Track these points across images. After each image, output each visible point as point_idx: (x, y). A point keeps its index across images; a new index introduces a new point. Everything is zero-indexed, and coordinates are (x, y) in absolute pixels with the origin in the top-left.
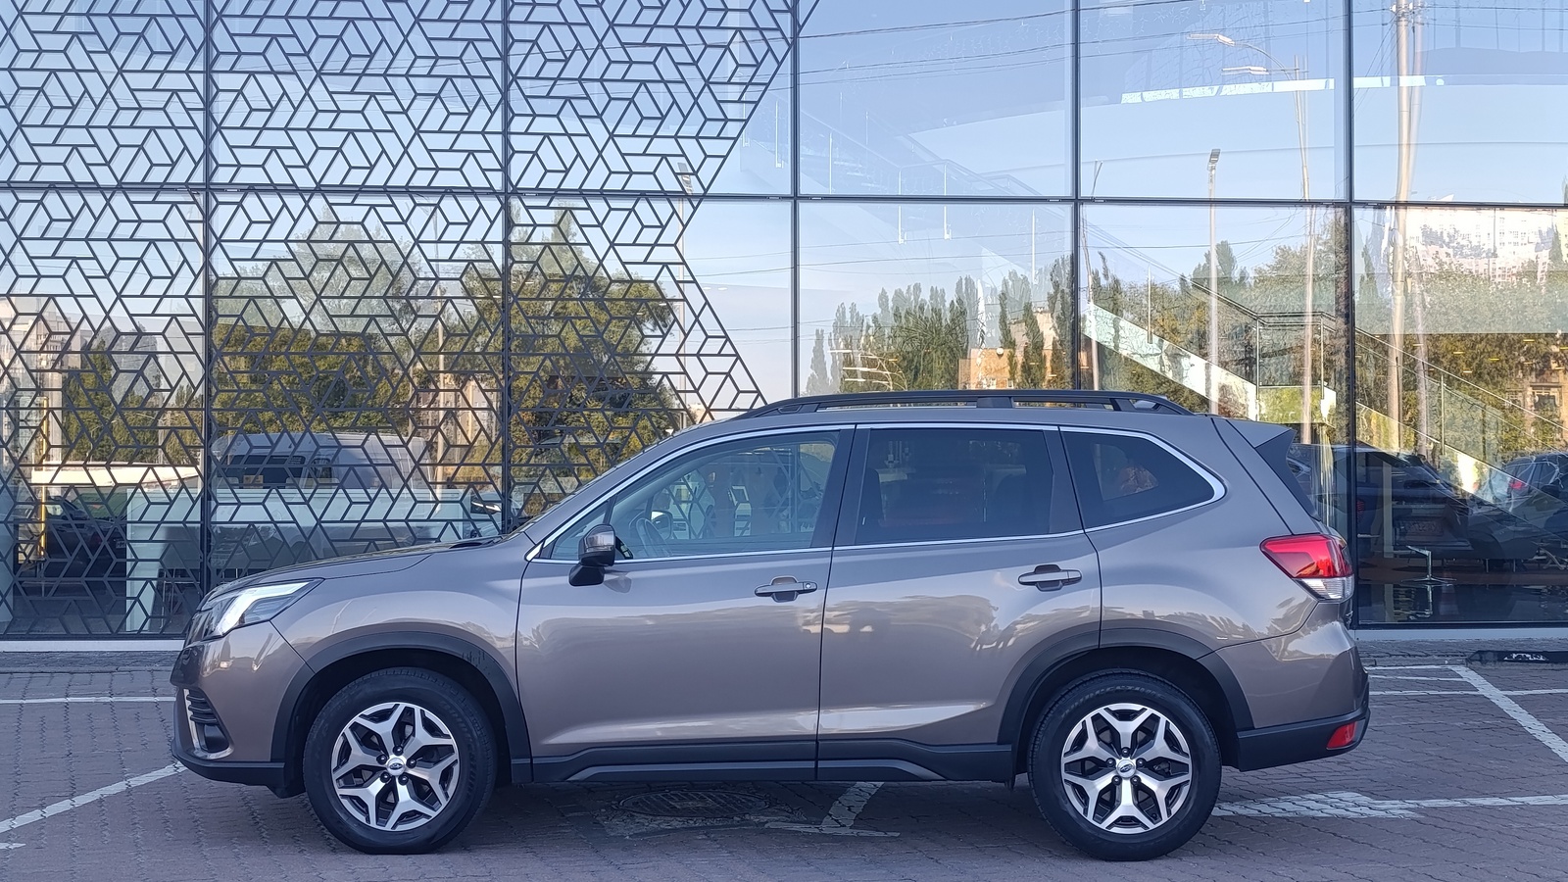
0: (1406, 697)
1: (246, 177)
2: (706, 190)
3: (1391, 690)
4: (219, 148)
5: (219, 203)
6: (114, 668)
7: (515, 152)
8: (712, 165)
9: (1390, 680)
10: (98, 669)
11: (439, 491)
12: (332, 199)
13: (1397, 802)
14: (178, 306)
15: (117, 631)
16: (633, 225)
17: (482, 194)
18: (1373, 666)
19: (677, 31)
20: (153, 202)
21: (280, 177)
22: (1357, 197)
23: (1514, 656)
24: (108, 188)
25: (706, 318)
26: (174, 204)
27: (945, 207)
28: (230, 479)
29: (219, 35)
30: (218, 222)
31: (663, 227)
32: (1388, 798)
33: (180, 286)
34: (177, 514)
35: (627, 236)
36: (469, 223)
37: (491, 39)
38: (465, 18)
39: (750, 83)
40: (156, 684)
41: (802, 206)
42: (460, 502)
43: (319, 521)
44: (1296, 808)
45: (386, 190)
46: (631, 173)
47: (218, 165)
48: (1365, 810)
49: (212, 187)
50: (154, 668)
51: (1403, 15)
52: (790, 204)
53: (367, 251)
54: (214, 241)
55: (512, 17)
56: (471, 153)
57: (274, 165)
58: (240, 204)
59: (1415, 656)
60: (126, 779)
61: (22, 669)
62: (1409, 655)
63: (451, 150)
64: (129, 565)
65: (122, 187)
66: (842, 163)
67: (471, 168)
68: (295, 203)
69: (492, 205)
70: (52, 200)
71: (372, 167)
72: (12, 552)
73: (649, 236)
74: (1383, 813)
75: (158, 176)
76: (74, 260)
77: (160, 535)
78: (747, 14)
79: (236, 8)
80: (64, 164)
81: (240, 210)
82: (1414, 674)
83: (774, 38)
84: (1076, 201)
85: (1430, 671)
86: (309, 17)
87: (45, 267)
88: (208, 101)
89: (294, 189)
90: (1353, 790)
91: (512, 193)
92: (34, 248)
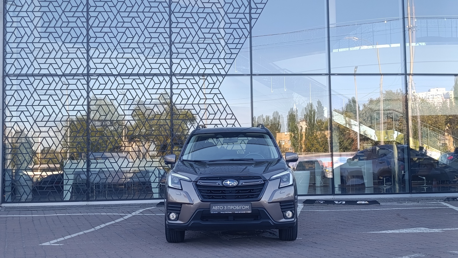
0: (430, 209)
1: (99, 71)
2: (226, 73)
3: (425, 207)
4: (91, 64)
5: (91, 79)
7: (173, 63)
8: (228, 66)
9: (424, 205)
13: (436, 229)
14: (80, 108)
16: (206, 83)
17: (165, 75)
19: (218, 29)
20: (73, 79)
21: (108, 72)
22: (408, 72)
24: (60, 75)
25: (227, 109)
26: (79, 79)
29: (91, 32)
30: (91, 84)
31: (215, 84)
32: (433, 228)
33: (80, 102)
34: (80, 166)
35: (205, 86)
36: (161, 83)
37: (166, 32)
38: (159, 27)
39: (238, 43)
41: (253, 77)
42: (159, 161)
43: (120, 168)
45: (138, 75)
46: (206, 69)
47: (91, 68)
48: (428, 231)
49: (89, 74)
52: (250, 77)
53: (132, 91)
54: (90, 89)
55: (172, 26)
56: (161, 64)
57: (106, 68)
58: (97, 79)
59: (429, 200)
60: (83, 231)
63: (156, 63)
65: (64, 75)
67: (161, 68)
68: (112, 78)
69: (167, 78)
70: (44, 79)
71: (134, 68)
73: (211, 86)
75: (74, 72)
76: (51, 95)
78: (237, 24)
79: (95, 25)
80: (48, 69)
81: (97, 81)
82: (430, 204)
83: (245, 31)
84: (330, 74)
85: (434, 203)
86: (116, 27)
87: (42, 97)
88: (88, 51)
89: (112, 75)
90: (423, 227)
91: (173, 75)
92: (40, 92)
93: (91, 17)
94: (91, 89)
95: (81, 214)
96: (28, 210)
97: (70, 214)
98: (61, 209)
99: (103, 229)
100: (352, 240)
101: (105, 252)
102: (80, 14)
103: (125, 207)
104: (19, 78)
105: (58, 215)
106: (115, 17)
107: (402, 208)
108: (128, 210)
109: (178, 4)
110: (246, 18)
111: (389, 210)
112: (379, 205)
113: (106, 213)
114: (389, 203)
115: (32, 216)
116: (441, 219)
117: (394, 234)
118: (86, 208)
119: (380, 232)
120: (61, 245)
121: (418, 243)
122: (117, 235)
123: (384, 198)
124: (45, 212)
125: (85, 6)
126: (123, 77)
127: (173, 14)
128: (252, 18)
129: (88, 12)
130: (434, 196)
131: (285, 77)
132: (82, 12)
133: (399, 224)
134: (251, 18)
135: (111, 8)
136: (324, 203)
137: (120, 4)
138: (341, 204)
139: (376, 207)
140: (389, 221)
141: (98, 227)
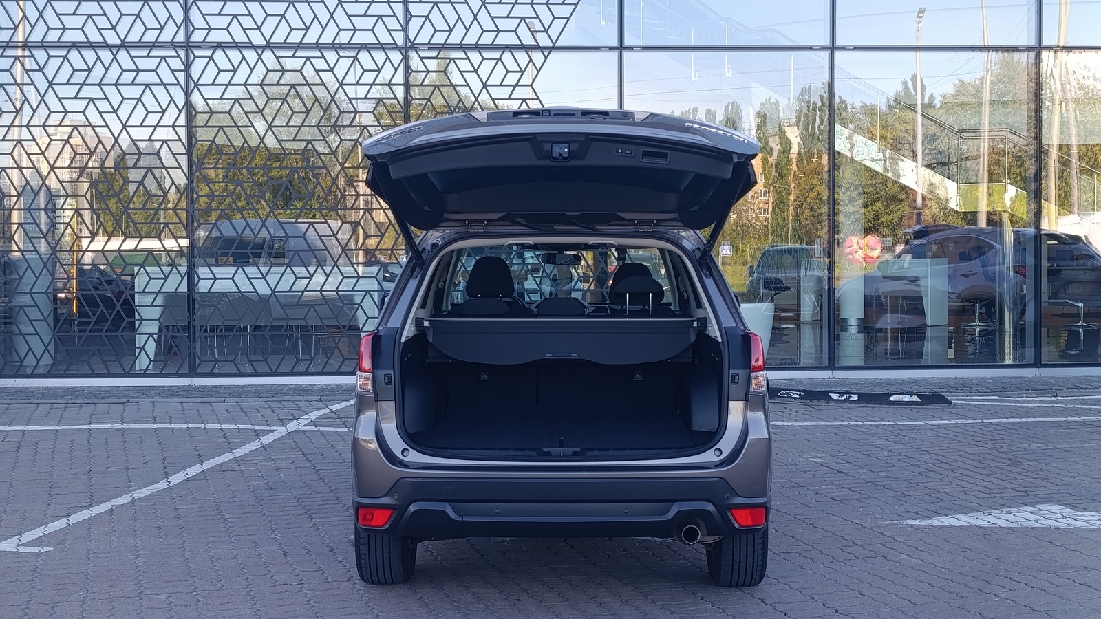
0: (1084, 422)
1: (215, 37)
2: (554, 44)
3: (1072, 417)
4: (195, 16)
5: (195, 57)
6: (126, 400)
7: (412, 16)
8: (559, 24)
9: (1070, 409)
10: (114, 400)
11: (360, 269)
12: (279, 53)
13: (1094, 513)
14: (167, 134)
15: (129, 371)
16: (500, 71)
17: (389, 48)
18: (1054, 396)
20: (148, 56)
21: (240, 37)
22: (1044, 43)
24: (114, 46)
26: (163, 58)
27: (727, 54)
28: (207, 260)
30: (195, 71)
31: (522, 72)
32: (1086, 510)
33: (169, 119)
34: (170, 286)
35: (496, 79)
36: (379, 70)
40: (156, 414)
41: (626, 54)
42: (375, 277)
43: (273, 291)
44: (1017, 519)
45: (317, 46)
46: (498, 31)
47: (194, 28)
48: (1071, 521)
49: (190, 45)
50: (155, 400)
52: (617, 53)
53: (305, 91)
54: (193, 85)
56: (380, 17)
57: (234, 28)
58: (211, 58)
59: (1086, 389)
60: (131, 491)
61: (59, 401)
62: (1082, 388)
63: (365, 15)
64: (137, 323)
65: (124, 45)
66: (650, 21)
67: (380, 30)
68: (251, 56)
69: (396, 57)
70: (74, 55)
71: (307, 29)
72: (52, 312)
73: (512, 79)
74: (1085, 524)
75: (150, 37)
76: (91, 99)
77: (159, 301)
80: (82, 29)
81: (211, 61)
82: (1086, 403)
84: (833, 48)
87: (70, 105)
89: (250, 46)
90: (1058, 503)
91: (410, 47)
92: (63, 91)
94: (197, 85)
95: (153, 426)
99: (191, 484)
104: (8, 52)
105: (93, 426)
107: (1010, 420)
108: (283, 413)
111: (972, 425)
112: (948, 407)
113: (219, 423)
115: (26, 429)
117: (972, 529)
119: (936, 521)
120: (44, 550)
136: (801, 397)
138: (847, 400)
139: (941, 414)
140: (966, 473)
141: (179, 477)
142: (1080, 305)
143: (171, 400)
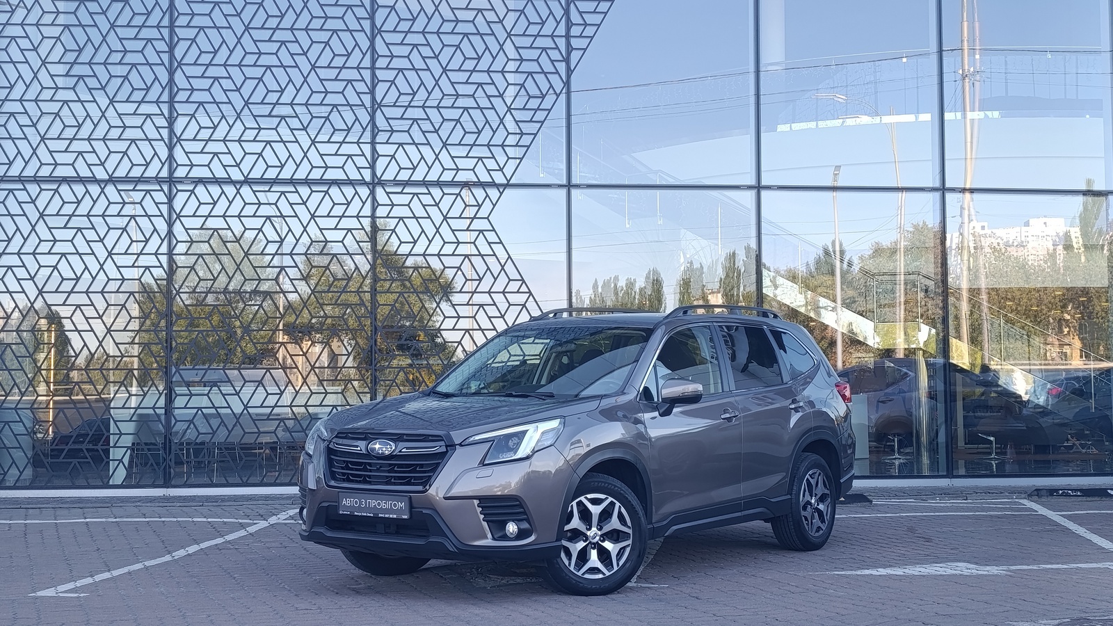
0: (990, 515)
1: (197, 173)
2: (508, 181)
4: (179, 154)
5: (178, 191)
6: (110, 505)
7: (379, 156)
8: (512, 165)
9: (978, 507)
15: (107, 484)
16: (459, 205)
17: (358, 184)
18: (965, 500)
19: (489, 74)
20: (134, 190)
21: (221, 173)
22: (947, 185)
23: (1061, 492)
24: (102, 181)
25: (509, 267)
26: (148, 191)
29: (179, 78)
30: (178, 204)
31: (480, 206)
32: (988, 565)
33: (151, 247)
34: (148, 402)
35: (455, 212)
36: (348, 204)
37: (363, 80)
38: (346, 66)
39: (538, 109)
41: (574, 191)
42: (342, 393)
43: (246, 407)
45: (292, 182)
46: (458, 170)
47: (178, 165)
48: (973, 571)
49: (174, 180)
50: (137, 504)
51: (966, 76)
52: (565, 190)
53: (279, 222)
54: (175, 216)
55: (377, 65)
56: (350, 156)
57: (216, 165)
58: (192, 192)
59: (993, 493)
60: (141, 562)
62: (990, 494)
63: (336, 154)
64: (113, 438)
65: (112, 180)
67: (350, 167)
68: (230, 190)
69: (364, 192)
70: (64, 189)
71: (282, 166)
73: (470, 212)
74: (986, 573)
75: (136, 172)
76: (79, 229)
78: (536, 63)
79: (190, 59)
80: (72, 165)
82: (993, 503)
83: (554, 79)
84: (758, 188)
85: (1004, 502)
86: (240, 65)
87: (59, 234)
88: (171, 122)
89: (230, 181)
90: (964, 561)
91: (377, 183)
92: (52, 222)
93: (179, 39)
94: (179, 216)
95: (144, 520)
96: (19, 506)
97: (117, 520)
98: (99, 505)
99: (193, 558)
100: (786, 592)
101: (184, 617)
102: (154, 33)
103: (255, 503)
104: (2, 186)
105: (88, 520)
106: (239, 41)
107: (924, 514)
108: (261, 512)
109: (393, 11)
110: (557, 48)
111: (891, 517)
112: (869, 505)
113: (205, 517)
114: (894, 501)
115: (26, 522)
116: (1011, 542)
117: (889, 576)
118: (161, 504)
119: (859, 572)
120: (82, 595)
121: (941, 601)
122: (224, 573)
123: (884, 488)
124: (59, 512)
125: (164, 14)
126: (255, 188)
127: (379, 35)
128: (573, 49)
129: (172, 27)
130: (1007, 485)
131: (658, 192)
132: (158, 27)
133: (909, 553)
134: (569, 49)
135: (228, 18)
137: (251, 9)
139: (863, 510)
140: (885, 546)
141: (181, 553)
142: (992, 439)
143: (152, 504)
